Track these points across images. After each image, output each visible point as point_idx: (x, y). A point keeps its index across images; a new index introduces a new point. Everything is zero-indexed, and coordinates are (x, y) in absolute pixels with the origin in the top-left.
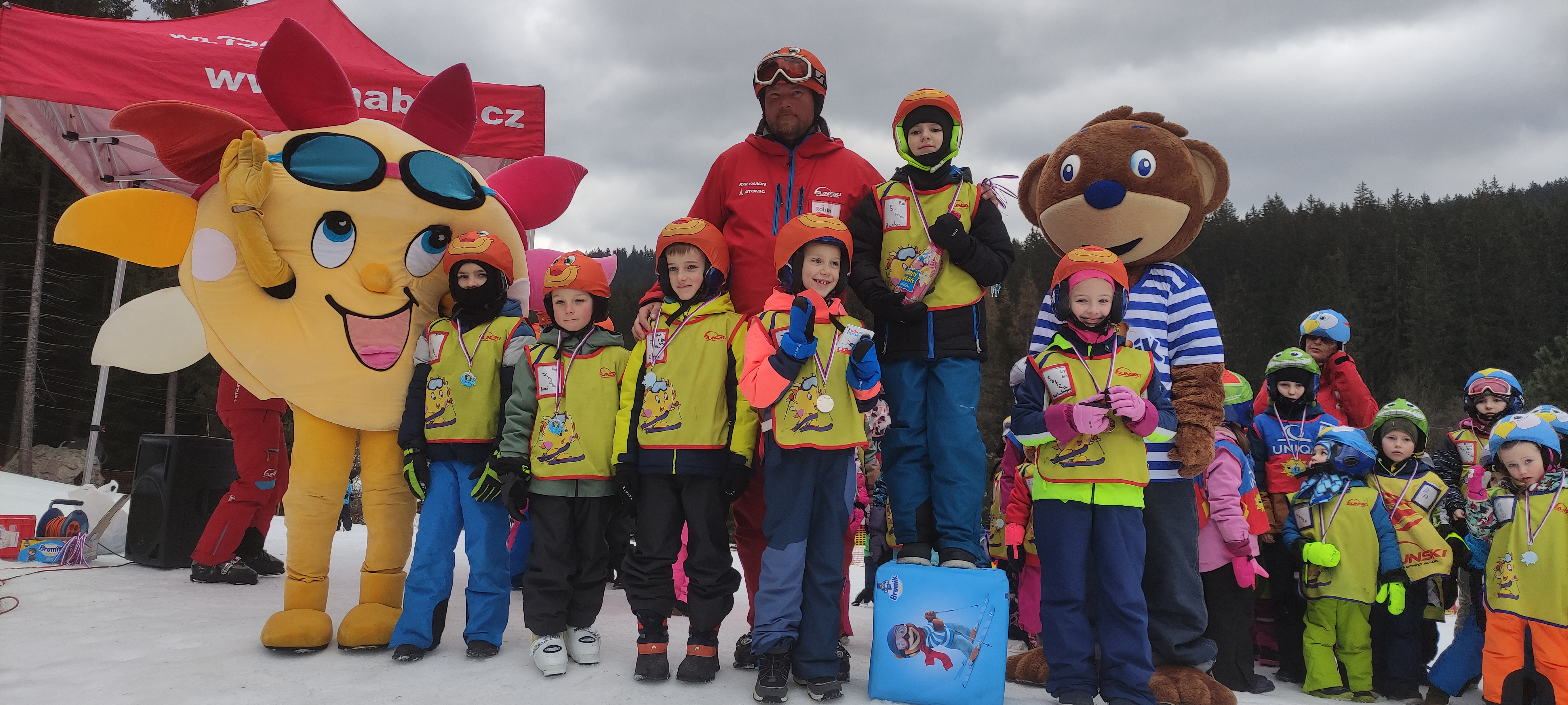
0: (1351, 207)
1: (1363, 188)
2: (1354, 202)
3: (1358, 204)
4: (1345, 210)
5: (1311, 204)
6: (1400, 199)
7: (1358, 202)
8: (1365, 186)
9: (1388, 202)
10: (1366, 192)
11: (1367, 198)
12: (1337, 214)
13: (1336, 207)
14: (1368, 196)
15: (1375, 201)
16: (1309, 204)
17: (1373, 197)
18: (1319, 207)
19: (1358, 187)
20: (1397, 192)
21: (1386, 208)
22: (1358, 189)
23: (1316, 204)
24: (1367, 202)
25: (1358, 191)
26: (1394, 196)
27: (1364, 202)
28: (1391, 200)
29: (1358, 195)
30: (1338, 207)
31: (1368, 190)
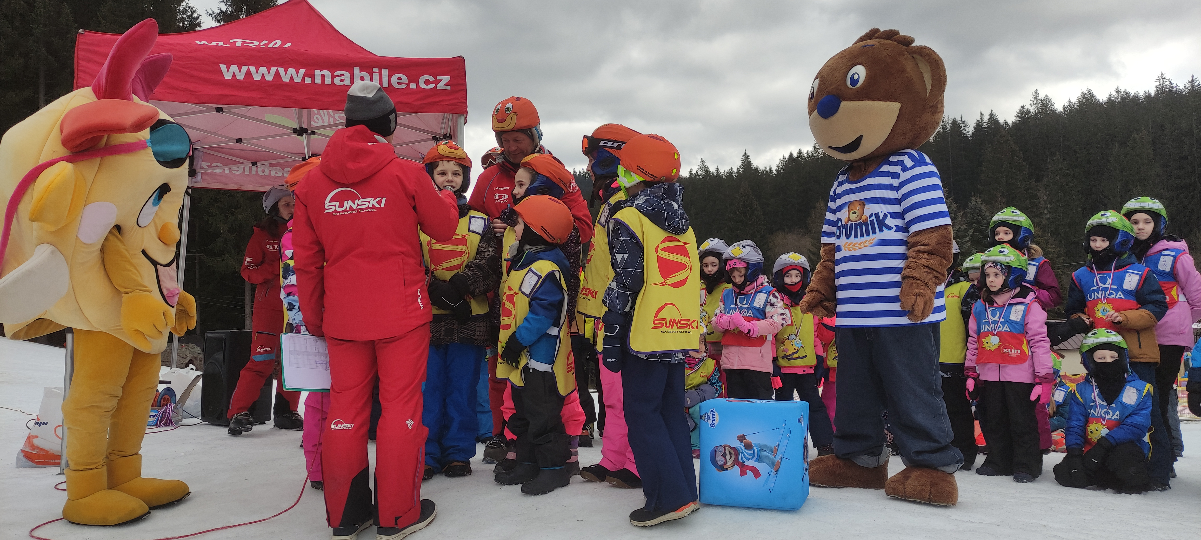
0: (1153, 93)
1: (1162, 78)
2: (1155, 89)
3: (1158, 91)
4: (1148, 96)
5: (1118, 94)
6: (1196, 84)
7: (1159, 89)
8: (1164, 76)
9: (1185, 87)
10: (1165, 80)
11: (1166, 85)
12: (1141, 101)
13: (1140, 94)
14: (1168, 83)
15: (1173, 87)
16: (1116, 94)
17: (1172, 84)
18: (1125, 96)
19: (1159, 77)
20: (1192, 78)
21: (1183, 92)
23: (1122, 93)
24: (1166, 88)
25: (1157, 80)
26: (1190, 82)
27: (1164, 89)
28: (1187, 85)
29: (1158, 83)
30: (1141, 94)
31: (1167, 78)
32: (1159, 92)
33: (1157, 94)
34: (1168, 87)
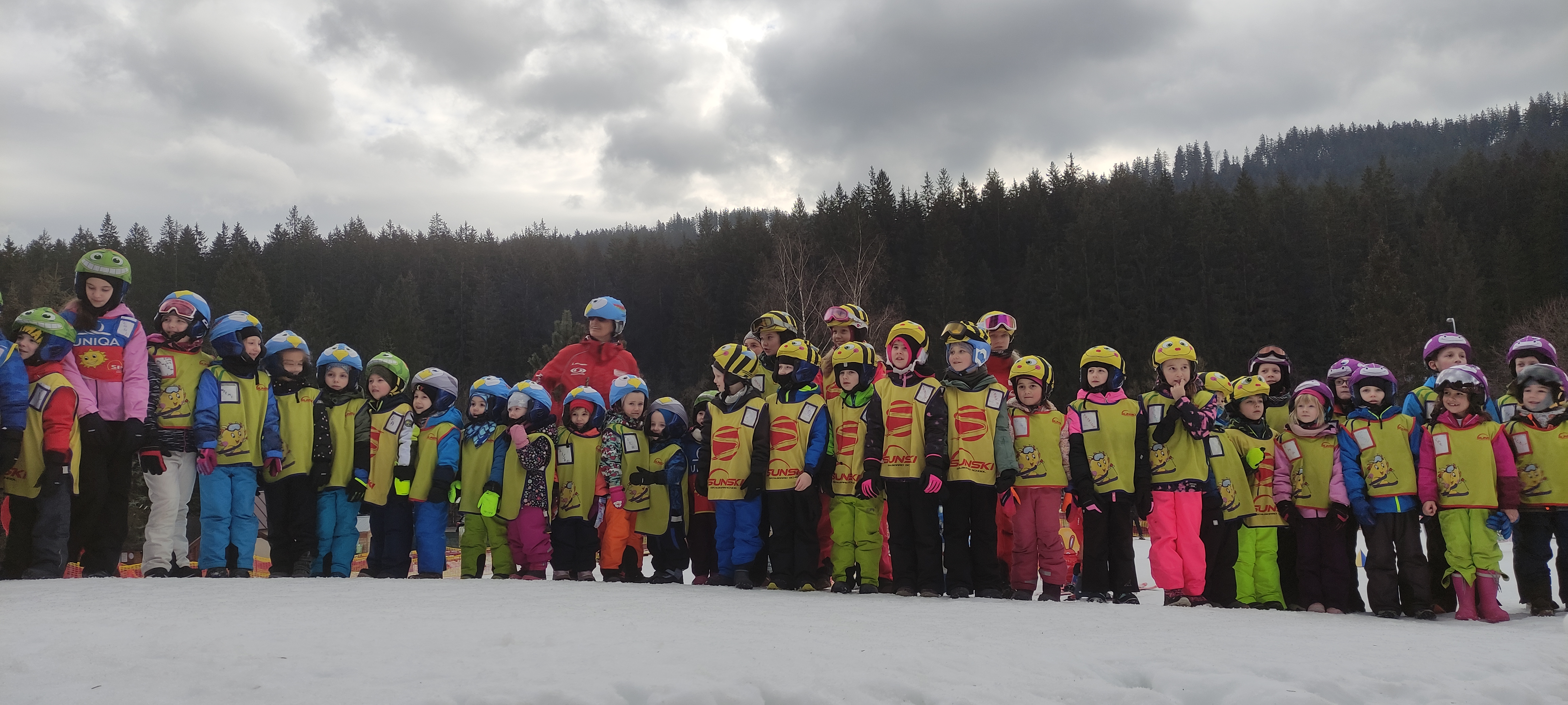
0: (426, 236)
2: (429, 231)
4: (421, 238)
5: (391, 229)
6: (469, 232)
7: (433, 232)
8: (438, 217)
9: (458, 233)
11: (440, 229)
12: (414, 242)
13: (413, 234)
14: (442, 226)
15: (447, 232)
16: (389, 229)
17: (446, 228)
18: (398, 233)
19: (433, 218)
20: (466, 225)
21: (456, 239)
22: (433, 219)
23: (396, 231)
24: (440, 232)
25: (431, 221)
26: (463, 229)
27: (438, 232)
28: (461, 232)
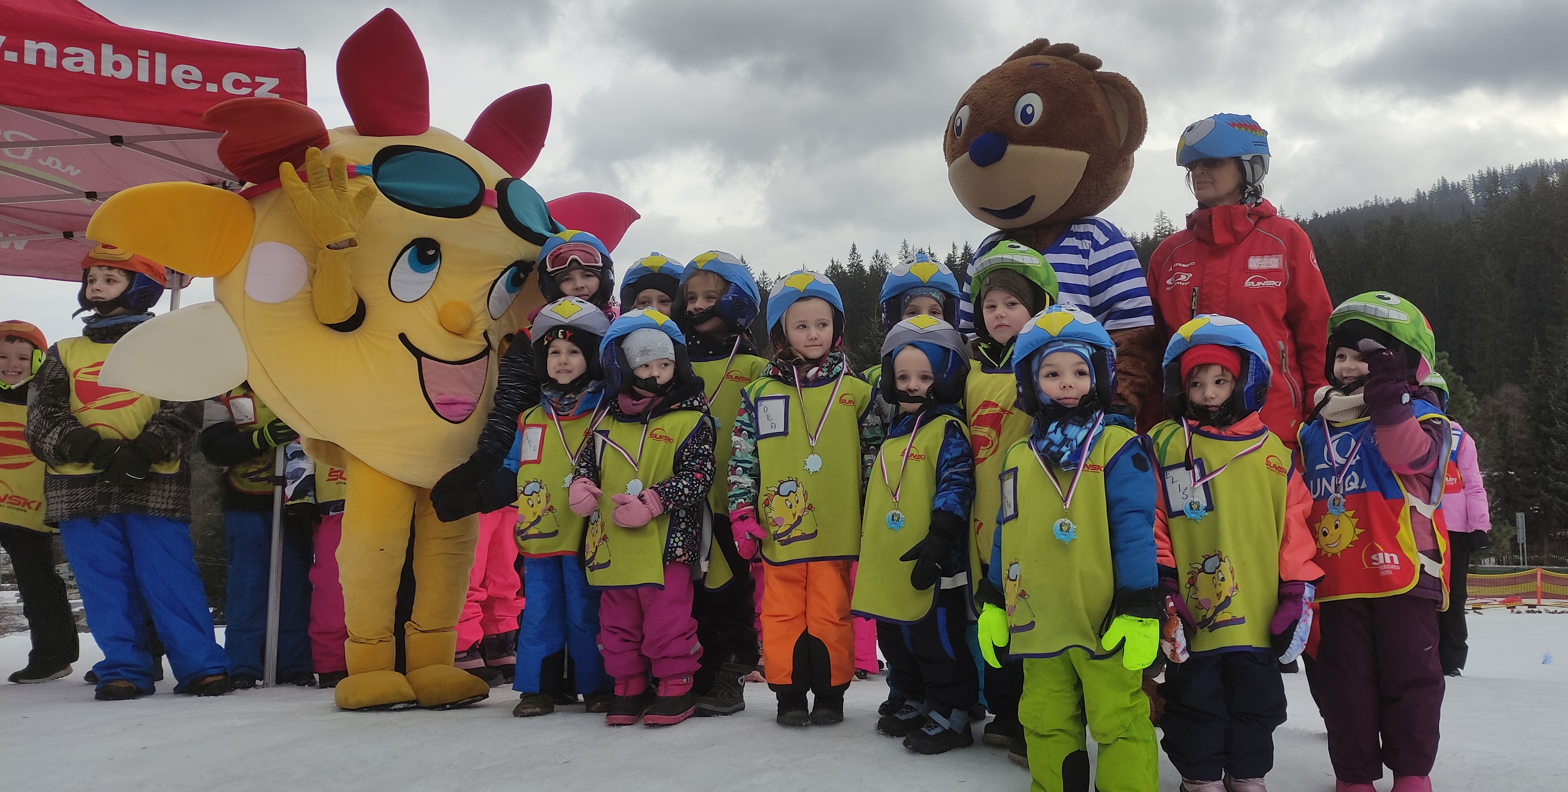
0: (1152, 237)
1: (1161, 217)
2: (1154, 231)
4: (1146, 240)
7: (1158, 231)
8: (1164, 215)
10: (1164, 221)
14: (1167, 224)
19: (1158, 216)
25: (1157, 220)
29: (1157, 224)
30: (1139, 237)
31: (1167, 219)
32: (1158, 235)
33: (1156, 237)
34: (1168, 230)
